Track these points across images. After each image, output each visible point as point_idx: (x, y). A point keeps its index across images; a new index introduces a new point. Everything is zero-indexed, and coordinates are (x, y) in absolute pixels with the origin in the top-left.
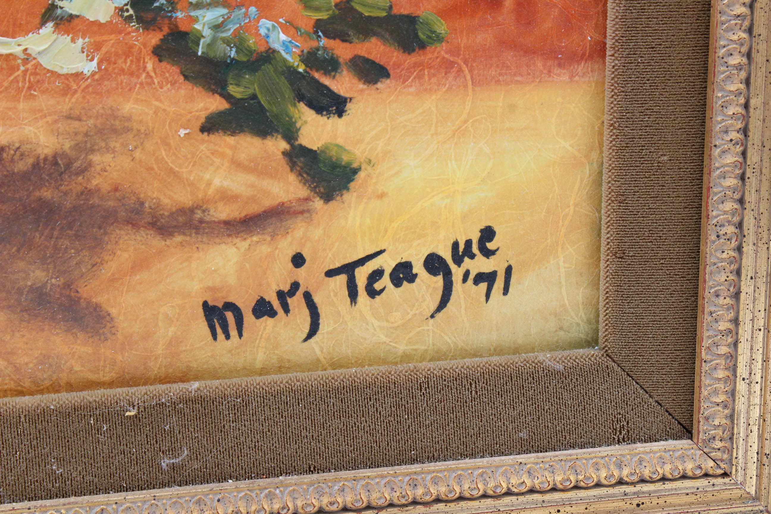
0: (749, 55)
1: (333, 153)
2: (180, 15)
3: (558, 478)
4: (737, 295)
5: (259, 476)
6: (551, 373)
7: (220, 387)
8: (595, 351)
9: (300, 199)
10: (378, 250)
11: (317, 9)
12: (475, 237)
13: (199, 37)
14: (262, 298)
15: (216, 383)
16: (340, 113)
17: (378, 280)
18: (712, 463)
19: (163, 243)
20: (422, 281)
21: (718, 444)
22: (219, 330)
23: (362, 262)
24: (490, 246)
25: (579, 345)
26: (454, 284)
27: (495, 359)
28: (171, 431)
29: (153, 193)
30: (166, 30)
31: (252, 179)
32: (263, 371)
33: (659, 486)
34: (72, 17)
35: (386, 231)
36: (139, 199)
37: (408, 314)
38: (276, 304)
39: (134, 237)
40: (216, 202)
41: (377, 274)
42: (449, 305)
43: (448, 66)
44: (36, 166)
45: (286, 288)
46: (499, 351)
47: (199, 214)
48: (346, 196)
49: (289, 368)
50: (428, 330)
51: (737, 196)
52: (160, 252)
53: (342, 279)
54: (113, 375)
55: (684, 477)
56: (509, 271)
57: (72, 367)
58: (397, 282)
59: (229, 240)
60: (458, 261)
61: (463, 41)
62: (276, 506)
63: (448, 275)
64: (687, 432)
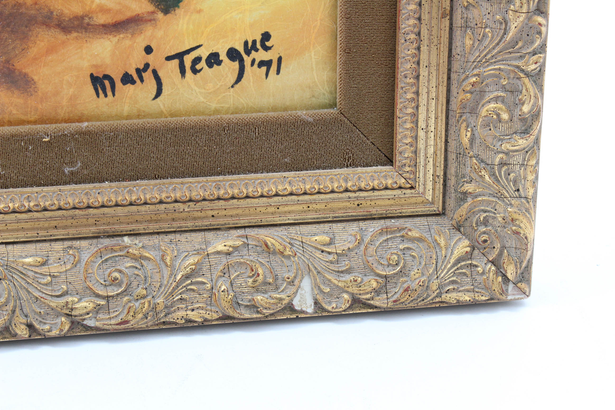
3: (308, 187)
4: (417, 77)
5: (124, 180)
6: (305, 123)
7: (101, 126)
8: (334, 111)
9: (149, 12)
10: (198, 45)
12: (258, 38)
14: (126, 72)
15: (99, 123)
17: (198, 64)
18: (403, 181)
19: (65, 37)
20: (226, 65)
21: (407, 169)
22: (100, 92)
23: (188, 52)
24: (268, 44)
25: (325, 107)
26: (246, 67)
27: (271, 114)
28: (71, 151)
29: (59, 6)
32: (128, 117)
33: (370, 193)
35: (203, 33)
36: (50, 9)
37: (218, 85)
38: (135, 77)
39: (47, 33)
40: (97, 13)
41: (197, 60)
42: (243, 80)
45: (141, 67)
46: (274, 109)
47: (87, 20)
48: (178, 11)
49: (144, 116)
50: (230, 95)
51: (417, 16)
52: (63, 42)
53: (176, 62)
54: (36, 116)
55: (386, 188)
56: (280, 59)
57: (11, 111)
59: (106, 36)
60: (248, 53)
62: (134, 198)
63: (242, 61)
64: (390, 161)
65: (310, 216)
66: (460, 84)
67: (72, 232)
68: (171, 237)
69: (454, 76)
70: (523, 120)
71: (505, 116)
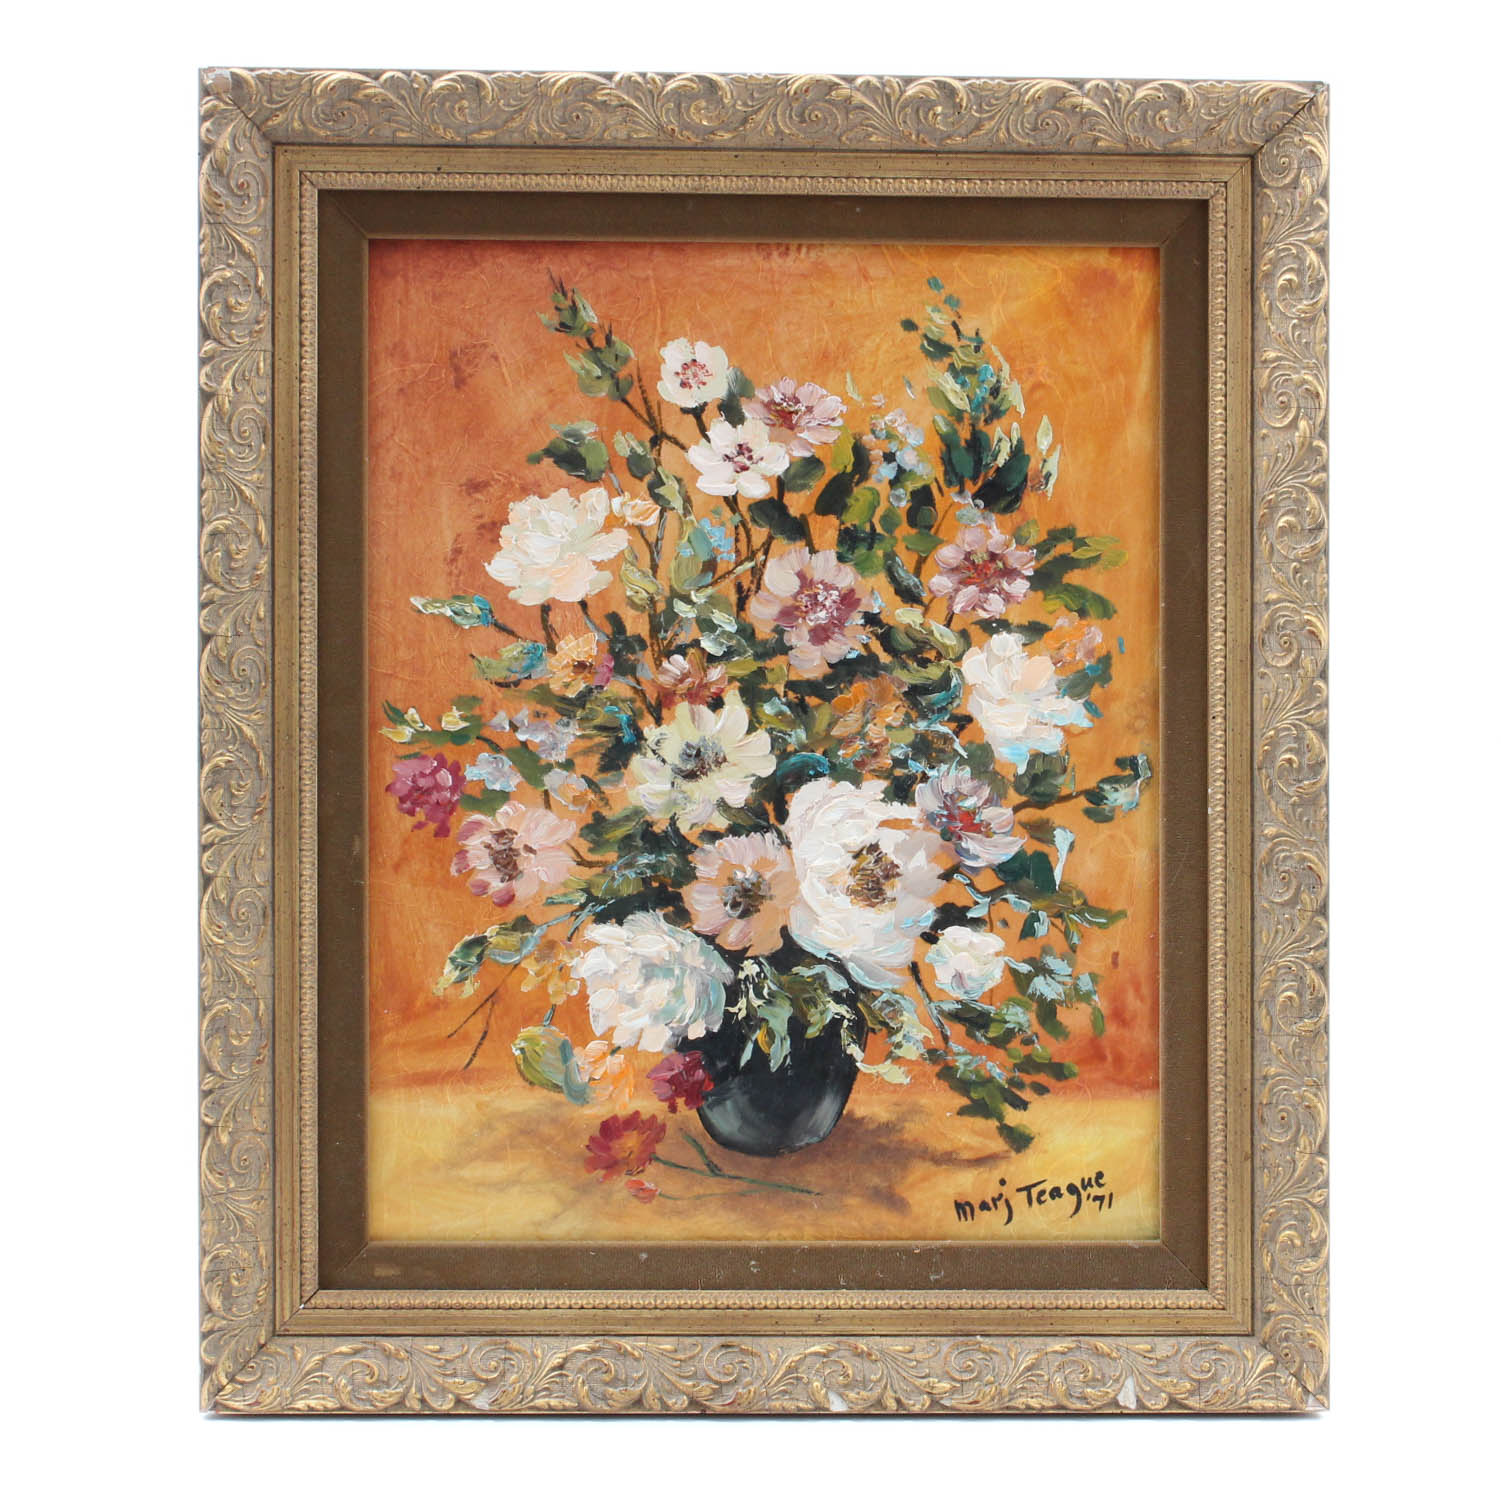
0: (1226, 1088)
1: (1021, 1129)
2: (949, 1058)
4: (1225, 1211)
5: (978, 1288)
6: (1132, 1249)
7: (961, 1244)
8: (1158, 1241)
9: (1004, 1151)
10: (1043, 1179)
11: (1015, 1058)
12: (1093, 1176)
13: (958, 1069)
14: (984, 1200)
15: (960, 1242)
16: (1025, 1109)
17: (1043, 1196)
19: (937, 1169)
20: (1066, 1198)
21: (1220, 1291)
22: (962, 1216)
23: (1034, 1185)
24: (1101, 1181)
25: (1149, 1238)
26: (1083, 1201)
27: (1104, 1242)
28: (936, 1262)
29: (933, 1143)
30: (942, 1064)
31: (981, 1139)
32: (984, 1239)
33: (1187, 1311)
34: (899, 1057)
35: (1047, 1170)
36: (926, 1146)
37: (1059, 1214)
38: (991, 1205)
39: (922, 1165)
40: (963, 1150)
41: (1042, 1193)
42: (1080, 1211)
43: (1079, 1088)
44: (879, 1127)
45: (996, 1196)
46: (1106, 1238)
48: (1027, 1151)
49: (997, 1238)
50: (1069, 1224)
51: (1223, 1158)
52: (935, 1173)
53: (1025, 1193)
54: (909, 1234)
55: (1201, 1308)
56: (1111, 1195)
57: (889, 1228)
58: (1053, 1197)
59: (969, 1169)
60: (1084, 1188)
61: (1086, 1076)
62: (986, 1302)
63: (1079, 1196)
64: (1204, 1285)
65: (1135, 1329)
66: (1261, 1215)
67: (935, 1329)
68: (1017, 1339)
69: (1256, 1210)
70: (1313, 1245)
71: (1298, 1242)
